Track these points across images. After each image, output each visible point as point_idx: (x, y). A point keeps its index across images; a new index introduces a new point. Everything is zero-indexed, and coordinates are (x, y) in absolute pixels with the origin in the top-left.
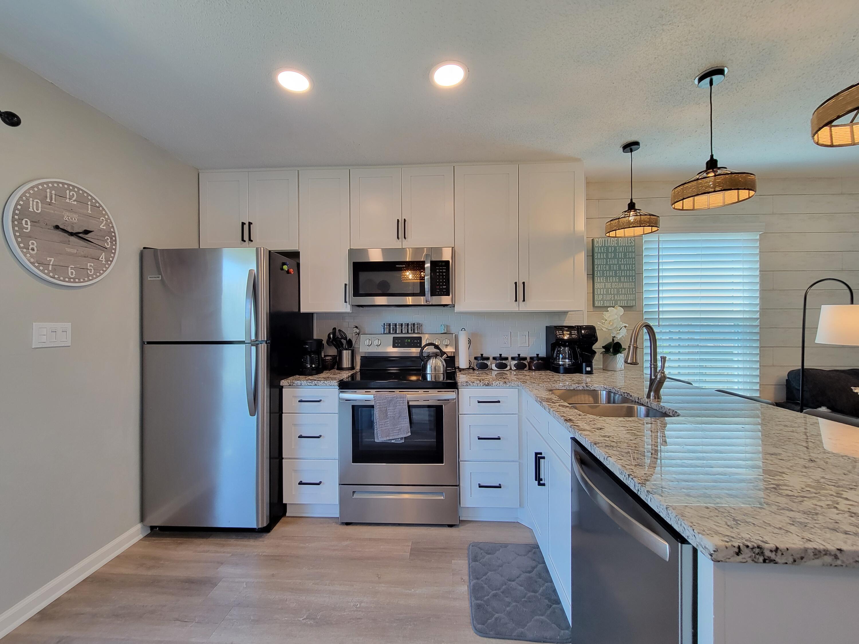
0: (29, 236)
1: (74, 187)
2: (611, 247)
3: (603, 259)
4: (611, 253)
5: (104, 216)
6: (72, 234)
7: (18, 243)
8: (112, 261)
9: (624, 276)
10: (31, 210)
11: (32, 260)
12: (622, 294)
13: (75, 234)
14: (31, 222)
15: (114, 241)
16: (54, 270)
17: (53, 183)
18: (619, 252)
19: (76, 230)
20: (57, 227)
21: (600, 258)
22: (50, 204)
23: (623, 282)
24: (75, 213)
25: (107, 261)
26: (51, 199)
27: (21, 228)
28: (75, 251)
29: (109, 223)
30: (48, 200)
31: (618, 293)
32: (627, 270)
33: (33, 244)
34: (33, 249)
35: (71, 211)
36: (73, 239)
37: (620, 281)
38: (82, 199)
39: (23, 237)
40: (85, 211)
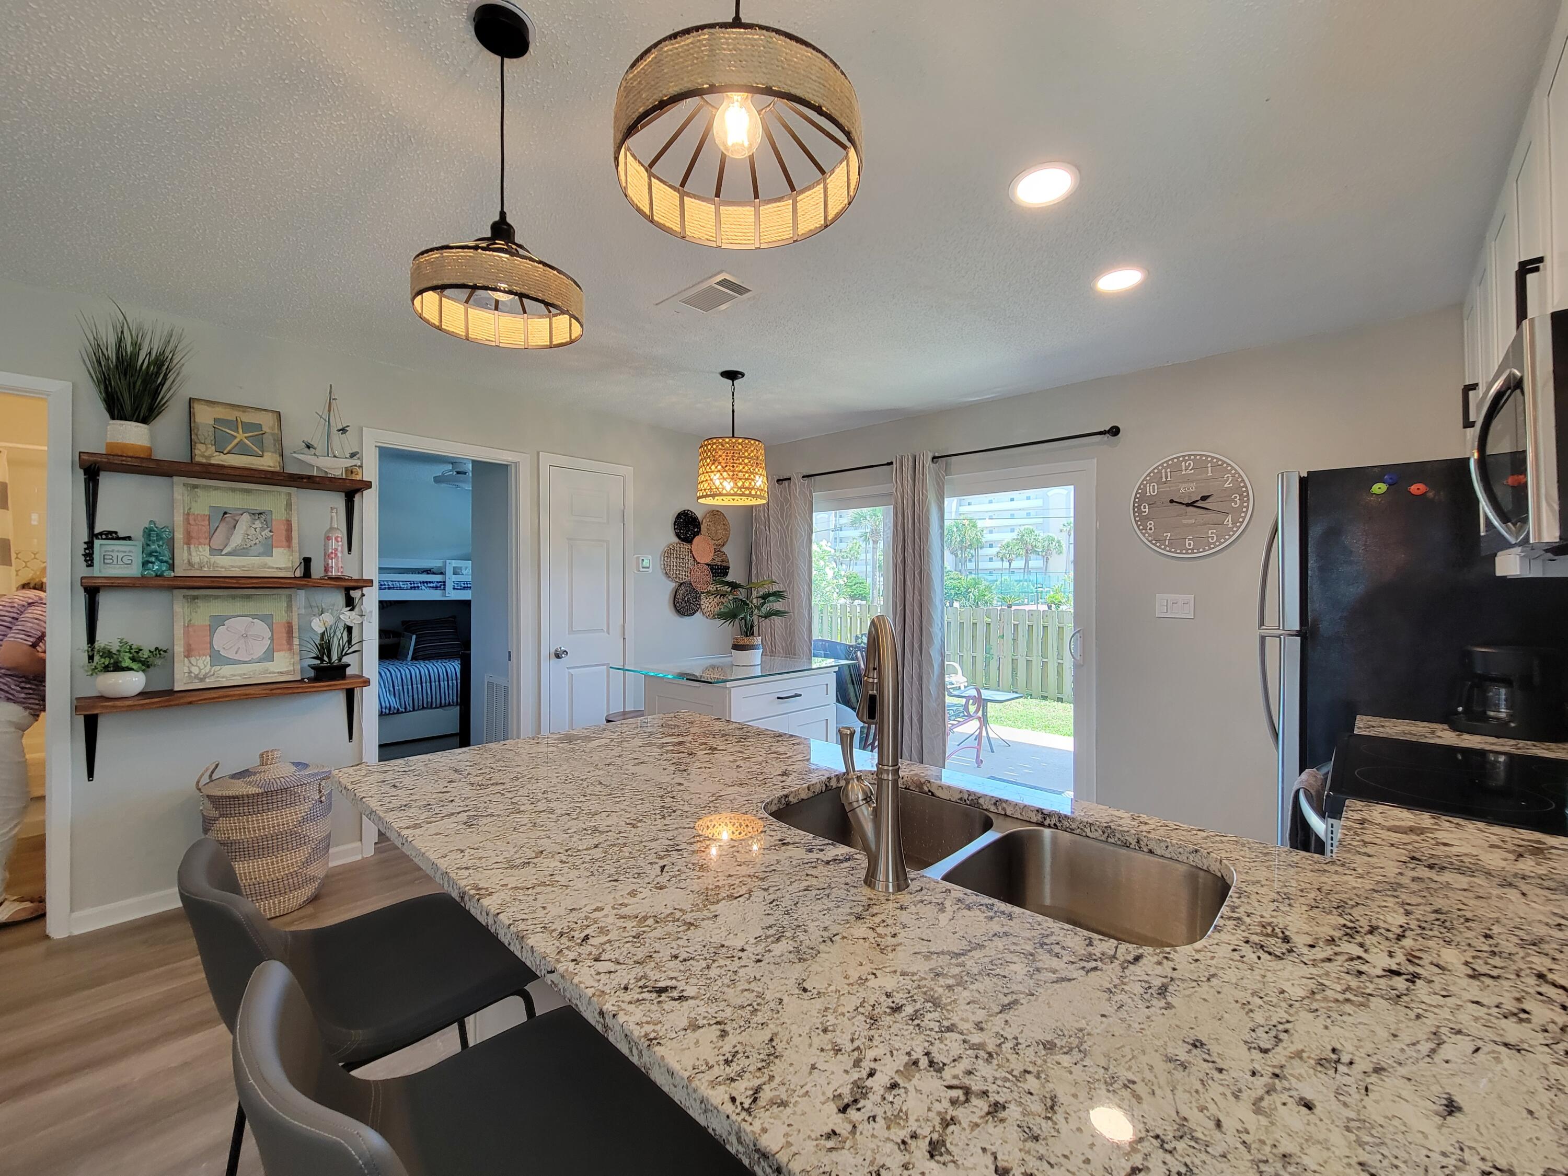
0: (1147, 518)
1: (1190, 456)
5: (1229, 472)
6: (1188, 505)
7: (1138, 526)
10: (1148, 494)
11: (1150, 538)
13: (1192, 504)
14: (1149, 504)
15: (1244, 497)
16: (1171, 545)
17: (1168, 461)
19: (1192, 500)
20: (1172, 501)
22: (1165, 483)
24: (1192, 482)
25: (1234, 523)
26: (1166, 478)
27: (1140, 512)
28: (1192, 522)
29: (1237, 478)
30: (1164, 480)
33: (1151, 524)
34: (1151, 529)
35: (1188, 481)
36: (1191, 509)
38: (1200, 463)
39: (1142, 520)
40: (1204, 476)
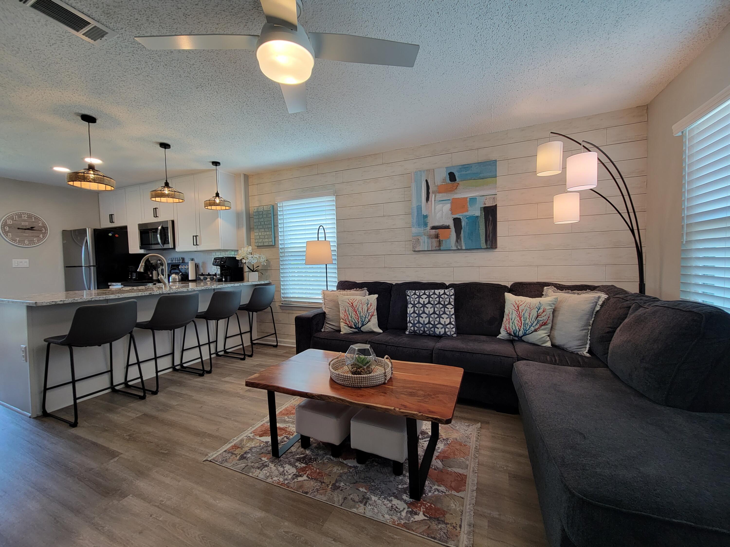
0: (8, 232)
1: (25, 213)
2: (261, 211)
3: (257, 218)
4: (261, 215)
5: (40, 221)
6: (25, 229)
7: (4, 235)
8: (46, 237)
9: (267, 228)
10: (8, 223)
11: (10, 239)
12: (266, 238)
13: (28, 229)
14: (9, 227)
15: (46, 229)
16: (19, 242)
17: (16, 213)
18: (264, 214)
19: (28, 227)
20: (18, 229)
21: (256, 219)
22: (15, 220)
23: (266, 232)
24: (27, 222)
25: (43, 237)
26: (16, 218)
27: (5, 229)
28: (27, 235)
29: (43, 223)
30: (15, 219)
31: (264, 238)
32: (268, 224)
33: (10, 234)
34: (10, 236)
35: (25, 222)
36: (26, 231)
37: (265, 231)
38: (30, 216)
39: (6, 233)
40: (31, 221)
